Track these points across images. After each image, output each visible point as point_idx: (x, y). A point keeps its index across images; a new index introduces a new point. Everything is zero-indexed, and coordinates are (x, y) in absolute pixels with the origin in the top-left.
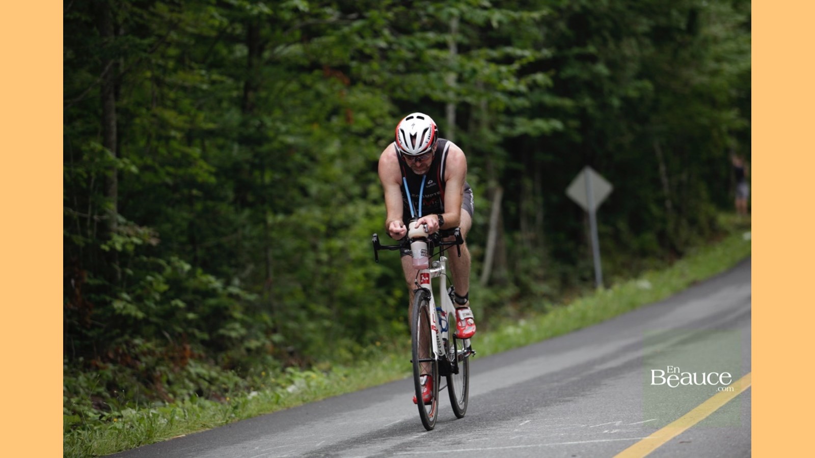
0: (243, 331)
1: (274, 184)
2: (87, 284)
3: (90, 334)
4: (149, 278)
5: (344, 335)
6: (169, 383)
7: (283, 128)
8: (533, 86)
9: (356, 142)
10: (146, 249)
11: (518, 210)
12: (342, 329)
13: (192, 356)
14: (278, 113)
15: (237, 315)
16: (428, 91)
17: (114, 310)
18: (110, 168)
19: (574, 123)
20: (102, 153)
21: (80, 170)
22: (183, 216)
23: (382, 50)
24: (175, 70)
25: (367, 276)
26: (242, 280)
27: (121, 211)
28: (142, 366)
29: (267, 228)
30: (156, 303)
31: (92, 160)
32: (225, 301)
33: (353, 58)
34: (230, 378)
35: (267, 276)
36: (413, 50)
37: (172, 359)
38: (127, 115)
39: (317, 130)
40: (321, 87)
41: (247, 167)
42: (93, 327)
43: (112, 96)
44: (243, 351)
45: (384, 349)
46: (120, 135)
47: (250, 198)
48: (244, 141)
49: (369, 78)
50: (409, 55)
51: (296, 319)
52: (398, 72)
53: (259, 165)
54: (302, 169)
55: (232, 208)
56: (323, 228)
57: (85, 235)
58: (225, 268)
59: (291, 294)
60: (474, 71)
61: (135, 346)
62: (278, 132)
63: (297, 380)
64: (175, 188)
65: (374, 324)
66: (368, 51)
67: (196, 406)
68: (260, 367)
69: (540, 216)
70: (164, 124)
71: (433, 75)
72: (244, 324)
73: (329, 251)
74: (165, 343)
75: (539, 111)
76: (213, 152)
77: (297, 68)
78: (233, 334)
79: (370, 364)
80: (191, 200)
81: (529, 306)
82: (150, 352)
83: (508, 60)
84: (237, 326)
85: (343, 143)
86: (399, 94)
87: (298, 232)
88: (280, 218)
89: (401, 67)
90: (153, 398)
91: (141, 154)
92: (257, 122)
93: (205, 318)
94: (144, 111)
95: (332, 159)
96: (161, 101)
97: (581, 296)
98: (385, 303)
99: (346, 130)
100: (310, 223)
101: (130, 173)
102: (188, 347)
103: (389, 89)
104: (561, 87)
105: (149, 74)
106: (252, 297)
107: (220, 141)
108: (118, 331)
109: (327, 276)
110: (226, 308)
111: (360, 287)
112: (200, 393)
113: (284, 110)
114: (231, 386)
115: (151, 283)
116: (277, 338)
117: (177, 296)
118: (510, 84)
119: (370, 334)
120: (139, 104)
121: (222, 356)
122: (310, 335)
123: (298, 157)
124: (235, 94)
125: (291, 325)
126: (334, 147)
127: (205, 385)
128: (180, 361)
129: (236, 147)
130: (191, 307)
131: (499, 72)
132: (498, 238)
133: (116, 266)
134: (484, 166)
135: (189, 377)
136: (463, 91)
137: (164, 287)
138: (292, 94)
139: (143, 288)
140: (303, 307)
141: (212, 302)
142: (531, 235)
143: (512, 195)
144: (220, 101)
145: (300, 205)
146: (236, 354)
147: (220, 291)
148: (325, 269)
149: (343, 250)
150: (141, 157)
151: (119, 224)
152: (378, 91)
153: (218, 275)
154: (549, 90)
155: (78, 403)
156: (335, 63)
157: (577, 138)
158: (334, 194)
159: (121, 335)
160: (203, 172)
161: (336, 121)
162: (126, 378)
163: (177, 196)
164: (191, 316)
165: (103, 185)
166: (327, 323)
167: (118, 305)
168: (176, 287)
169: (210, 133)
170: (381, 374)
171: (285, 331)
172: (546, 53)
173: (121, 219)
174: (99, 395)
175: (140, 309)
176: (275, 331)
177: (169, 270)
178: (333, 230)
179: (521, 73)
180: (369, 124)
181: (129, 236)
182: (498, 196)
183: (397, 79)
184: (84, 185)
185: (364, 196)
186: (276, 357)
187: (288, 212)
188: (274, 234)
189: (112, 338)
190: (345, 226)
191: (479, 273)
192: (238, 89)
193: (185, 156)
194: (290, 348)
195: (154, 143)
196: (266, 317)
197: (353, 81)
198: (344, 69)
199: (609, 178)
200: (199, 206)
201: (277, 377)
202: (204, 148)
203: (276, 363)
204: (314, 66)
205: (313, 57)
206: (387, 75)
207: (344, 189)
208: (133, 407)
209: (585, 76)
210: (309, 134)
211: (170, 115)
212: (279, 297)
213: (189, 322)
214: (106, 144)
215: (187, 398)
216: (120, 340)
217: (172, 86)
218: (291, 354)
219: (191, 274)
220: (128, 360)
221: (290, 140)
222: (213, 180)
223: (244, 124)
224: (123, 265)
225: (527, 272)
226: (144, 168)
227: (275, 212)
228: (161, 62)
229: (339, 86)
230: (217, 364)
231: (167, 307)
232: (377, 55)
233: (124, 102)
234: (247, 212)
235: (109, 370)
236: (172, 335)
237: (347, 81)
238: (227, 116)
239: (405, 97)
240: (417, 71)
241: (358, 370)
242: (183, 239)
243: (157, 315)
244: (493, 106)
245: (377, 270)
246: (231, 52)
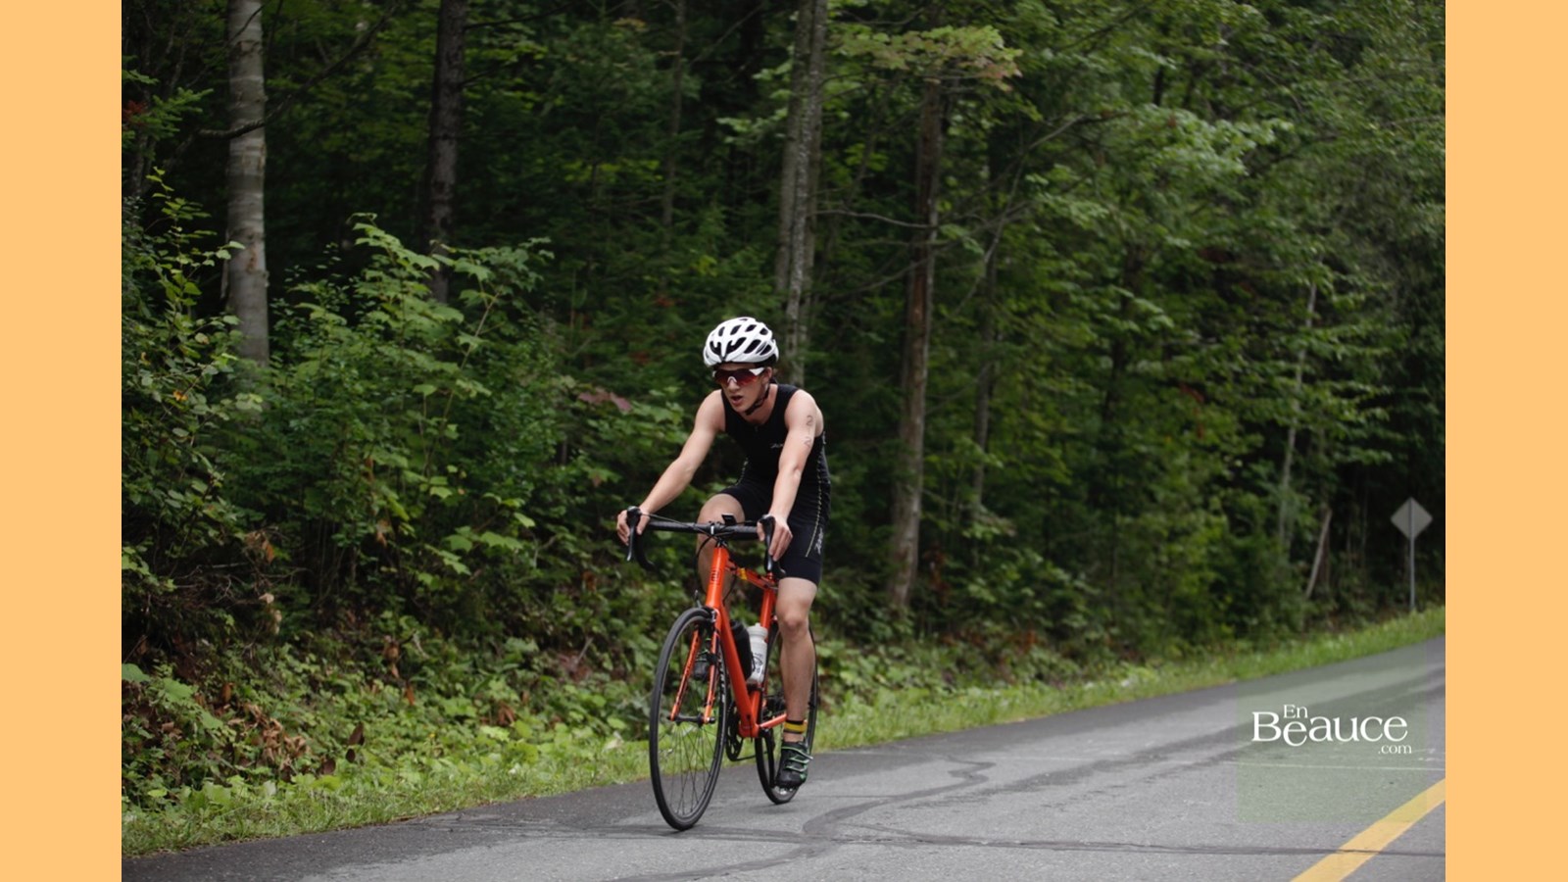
0: (1084, 623)
1: (1126, 487)
2: (947, 568)
3: (948, 612)
4: (1004, 567)
5: (1176, 634)
6: (1013, 665)
7: (1139, 436)
8: (1373, 418)
9: (1205, 458)
10: (1003, 539)
11: (1345, 532)
12: (1175, 627)
13: (1036, 642)
14: (1135, 423)
15: (1081, 607)
16: (1276, 416)
17: (968, 593)
18: (978, 461)
19: (1402, 456)
20: (972, 448)
21: (951, 461)
22: (1041, 510)
23: (1236, 374)
24: (1045, 376)
25: (1202, 580)
26: (1088, 576)
27: (985, 501)
28: (990, 646)
29: (1116, 529)
30: (1009, 590)
31: (962, 453)
32: (1070, 593)
33: (1208, 379)
34: (1071, 666)
35: (1111, 573)
36: (1264, 375)
37: (1018, 643)
38: (997, 412)
39: (1168, 441)
40: (1178, 404)
41: (1102, 470)
42: (950, 606)
43: (986, 396)
44: (1083, 641)
45: (1212, 652)
46: (990, 431)
47: (1102, 498)
48: (1102, 446)
49: (1221, 398)
50: (1261, 380)
51: (1134, 615)
52: (1248, 395)
53: (1114, 469)
54: (1152, 476)
55: (1084, 508)
56: (1166, 533)
57: (949, 520)
58: (1073, 563)
59: (1131, 591)
60: (1318, 402)
61: (985, 628)
62: (1135, 441)
63: (1130, 674)
64: (1034, 485)
65: (1204, 625)
66: (1223, 373)
67: (1036, 692)
68: (1097, 658)
69: (1364, 541)
70: (1031, 425)
71: (1280, 401)
72: (1086, 616)
73: (1170, 554)
74: (1013, 627)
75: (1373, 442)
76: (1072, 454)
77: (1157, 384)
78: (1076, 625)
79: (1200, 667)
80: (1048, 497)
81: (1348, 622)
82: (998, 635)
83: (1349, 394)
84: (1080, 617)
85: (1192, 456)
86: (1248, 416)
87: (1142, 534)
88: (1128, 520)
89: (1252, 390)
90: (996, 678)
91: (1006, 451)
92: (1115, 431)
93: (1051, 608)
94: (1013, 412)
95: (1180, 470)
96: (1029, 404)
97: (1396, 617)
98: (1216, 607)
99: (1196, 445)
100: (1155, 527)
101: (995, 468)
102: (1033, 633)
103: (1240, 411)
104: (1397, 422)
105: (1020, 377)
106: (1096, 592)
107: (1080, 444)
108: (969, 613)
109: (1165, 578)
110: (1071, 600)
111: (1195, 590)
112: (1040, 677)
113: (1142, 421)
114: (1069, 672)
115: (1004, 571)
116: (1115, 631)
117: (1027, 585)
118: (1350, 415)
119: (1201, 635)
120: (1009, 405)
121: (1063, 644)
122: (1145, 632)
123: (1149, 465)
124: (1097, 402)
125: (1129, 621)
126: (1183, 459)
127: (1045, 670)
128: (1024, 645)
129: (1094, 451)
130: (1039, 595)
131: (1340, 405)
132: (1325, 557)
133: (975, 552)
134: (1318, 489)
135: (1032, 661)
136: (1308, 419)
137: (1016, 576)
138: (1150, 408)
139: (997, 575)
140: (1141, 604)
141: (1059, 593)
142: (1355, 556)
143: (1340, 518)
144: (1082, 408)
145: (1148, 510)
146: (1076, 643)
147: (1067, 584)
148: (1164, 571)
149: (1182, 555)
150: (1007, 453)
151: (981, 514)
152: (1229, 412)
153: (1066, 568)
154: (1384, 424)
155: (930, 676)
156: (1190, 380)
157: (1404, 470)
158: (1179, 502)
159: (973, 616)
160: (1060, 473)
161: (1188, 435)
162: (975, 657)
163: (1036, 492)
164: (1038, 604)
165: (970, 476)
166: (1161, 621)
167: (973, 588)
168: (1028, 576)
169: (1072, 437)
170: (1209, 677)
171: (1122, 625)
172: (1386, 390)
173: (983, 509)
174: (949, 670)
175: (994, 594)
176: (1113, 624)
177: (1022, 561)
178: (1174, 535)
179: (1361, 407)
180: (1217, 441)
181: (989, 525)
182: (1328, 518)
183: (1247, 402)
184: (953, 475)
185: (1206, 506)
186: (1113, 649)
187: (1135, 514)
188: (1121, 535)
189: (965, 619)
190: (1186, 533)
191: (1304, 587)
192: (1100, 398)
193: (1048, 456)
194: (1126, 642)
195: (1020, 442)
196: (1107, 611)
197: (1208, 400)
198: (1198, 387)
199: (1429, 510)
200: (1054, 503)
201: (1112, 669)
202: (1064, 451)
203: (1112, 655)
204: (1172, 382)
205: (1172, 375)
206: (1239, 397)
207: (1188, 499)
208: (978, 686)
209: (1417, 413)
210: (1161, 445)
211: (1036, 418)
212: (1120, 594)
213: (1036, 611)
214: (976, 439)
215: (1028, 681)
216: (972, 621)
217: (1043, 391)
218: (1127, 647)
219: (1042, 566)
220: (977, 640)
221: (1143, 449)
222: (1068, 482)
223: (1104, 431)
224: (982, 552)
225: (1348, 590)
226: (1009, 464)
227: (1124, 514)
228: (1034, 367)
229: (1193, 403)
230: (1057, 650)
231: (1017, 594)
232: (1230, 377)
233: (997, 401)
234: (1098, 513)
235: (960, 648)
236: (1020, 620)
237: (1201, 399)
238: (1088, 423)
239: (1254, 420)
240: (1266, 396)
241: (1187, 669)
242: (1038, 532)
243: (1008, 601)
244: (1333, 435)
245: (1212, 576)
246: (1097, 363)
